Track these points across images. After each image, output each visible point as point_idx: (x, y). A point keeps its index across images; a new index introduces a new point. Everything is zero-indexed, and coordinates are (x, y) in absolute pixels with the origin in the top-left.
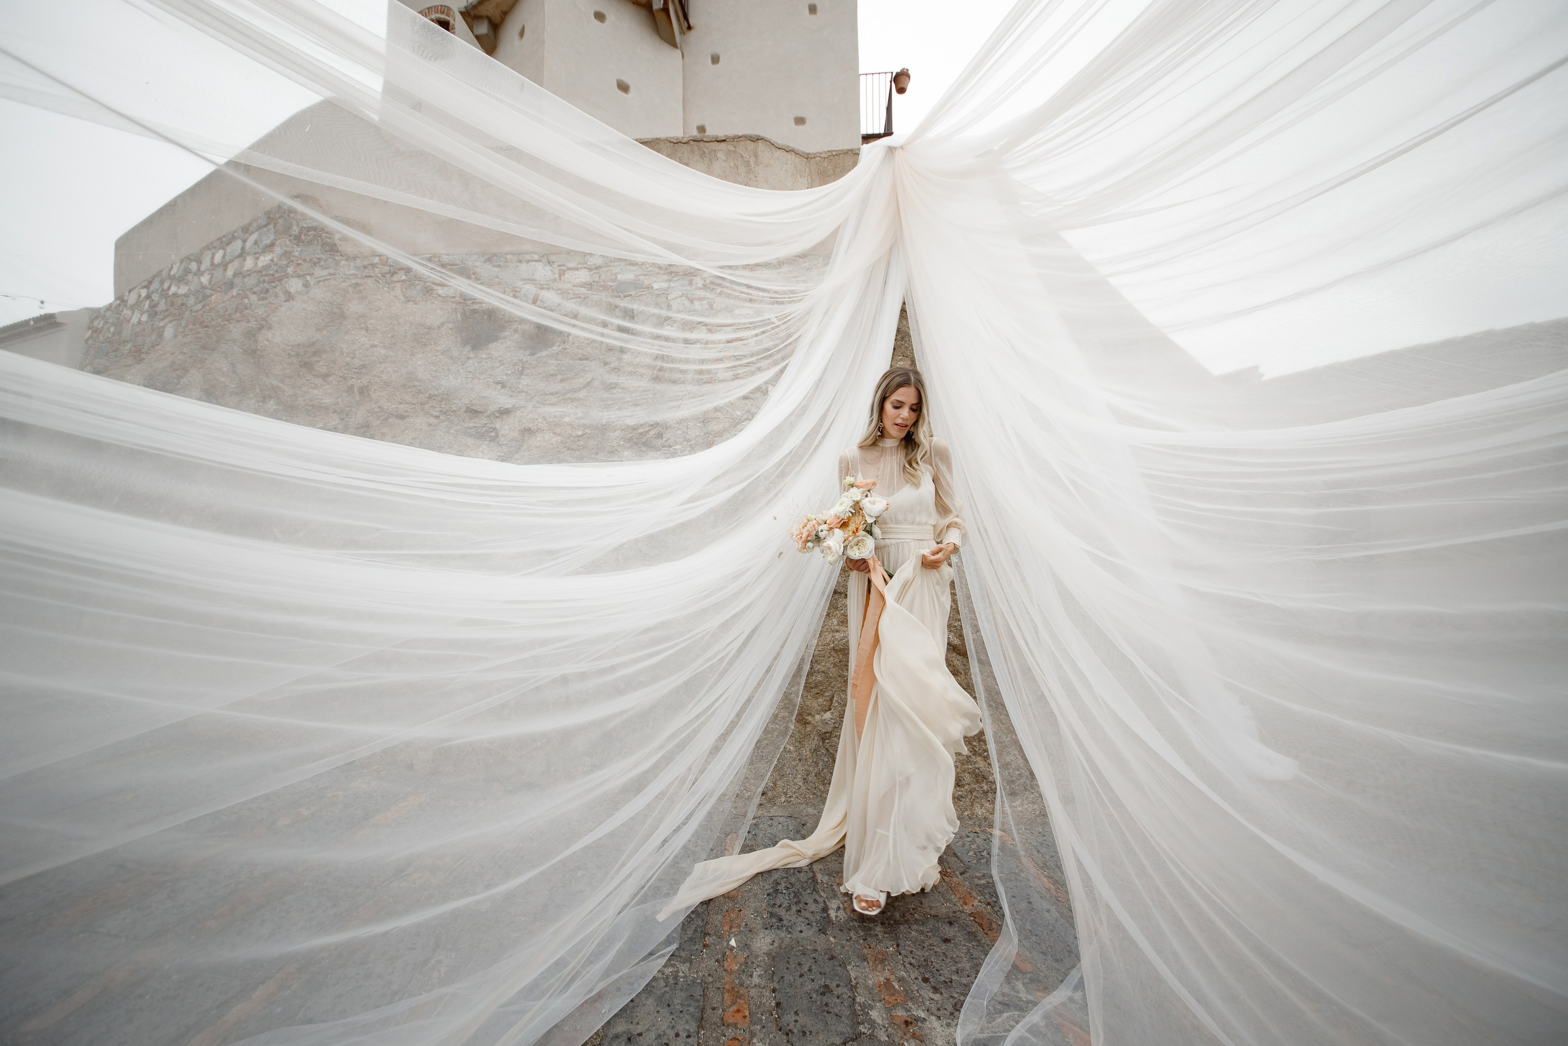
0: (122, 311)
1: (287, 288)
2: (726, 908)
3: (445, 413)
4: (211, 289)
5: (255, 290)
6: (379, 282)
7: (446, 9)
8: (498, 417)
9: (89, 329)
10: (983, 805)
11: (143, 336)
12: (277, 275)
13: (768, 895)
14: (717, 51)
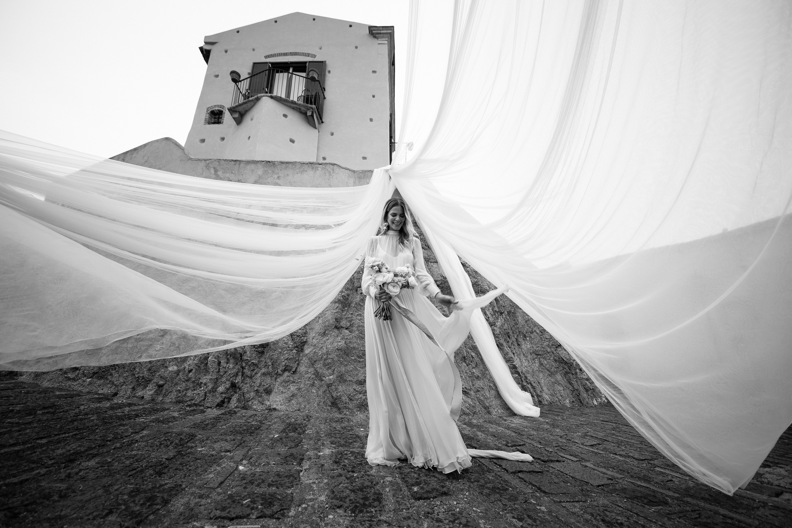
7: (222, 106)
14: (333, 131)
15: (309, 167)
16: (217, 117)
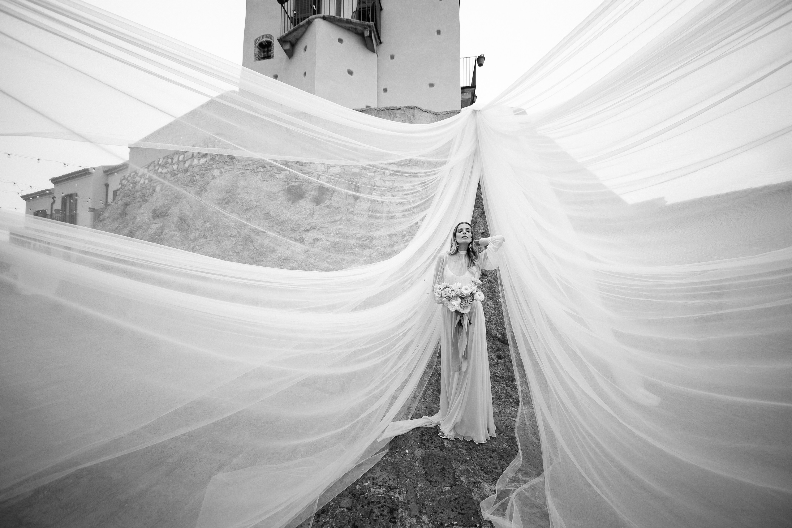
0: (136, 178)
1: (213, 174)
2: (403, 439)
3: (282, 231)
4: (178, 171)
5: (198, 173)
6: (252, 172)
7: (270, 36)
8: (304, 233)
9: (120, 184)
10: (510, 408)
11: (146, 189)
12: (208, 168)
13: (419, 436)
14: (393, 53)
15: (386, 114)
16: (266, 49)
